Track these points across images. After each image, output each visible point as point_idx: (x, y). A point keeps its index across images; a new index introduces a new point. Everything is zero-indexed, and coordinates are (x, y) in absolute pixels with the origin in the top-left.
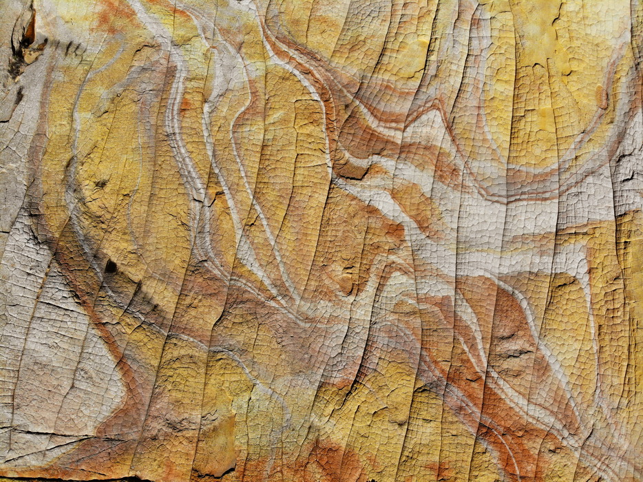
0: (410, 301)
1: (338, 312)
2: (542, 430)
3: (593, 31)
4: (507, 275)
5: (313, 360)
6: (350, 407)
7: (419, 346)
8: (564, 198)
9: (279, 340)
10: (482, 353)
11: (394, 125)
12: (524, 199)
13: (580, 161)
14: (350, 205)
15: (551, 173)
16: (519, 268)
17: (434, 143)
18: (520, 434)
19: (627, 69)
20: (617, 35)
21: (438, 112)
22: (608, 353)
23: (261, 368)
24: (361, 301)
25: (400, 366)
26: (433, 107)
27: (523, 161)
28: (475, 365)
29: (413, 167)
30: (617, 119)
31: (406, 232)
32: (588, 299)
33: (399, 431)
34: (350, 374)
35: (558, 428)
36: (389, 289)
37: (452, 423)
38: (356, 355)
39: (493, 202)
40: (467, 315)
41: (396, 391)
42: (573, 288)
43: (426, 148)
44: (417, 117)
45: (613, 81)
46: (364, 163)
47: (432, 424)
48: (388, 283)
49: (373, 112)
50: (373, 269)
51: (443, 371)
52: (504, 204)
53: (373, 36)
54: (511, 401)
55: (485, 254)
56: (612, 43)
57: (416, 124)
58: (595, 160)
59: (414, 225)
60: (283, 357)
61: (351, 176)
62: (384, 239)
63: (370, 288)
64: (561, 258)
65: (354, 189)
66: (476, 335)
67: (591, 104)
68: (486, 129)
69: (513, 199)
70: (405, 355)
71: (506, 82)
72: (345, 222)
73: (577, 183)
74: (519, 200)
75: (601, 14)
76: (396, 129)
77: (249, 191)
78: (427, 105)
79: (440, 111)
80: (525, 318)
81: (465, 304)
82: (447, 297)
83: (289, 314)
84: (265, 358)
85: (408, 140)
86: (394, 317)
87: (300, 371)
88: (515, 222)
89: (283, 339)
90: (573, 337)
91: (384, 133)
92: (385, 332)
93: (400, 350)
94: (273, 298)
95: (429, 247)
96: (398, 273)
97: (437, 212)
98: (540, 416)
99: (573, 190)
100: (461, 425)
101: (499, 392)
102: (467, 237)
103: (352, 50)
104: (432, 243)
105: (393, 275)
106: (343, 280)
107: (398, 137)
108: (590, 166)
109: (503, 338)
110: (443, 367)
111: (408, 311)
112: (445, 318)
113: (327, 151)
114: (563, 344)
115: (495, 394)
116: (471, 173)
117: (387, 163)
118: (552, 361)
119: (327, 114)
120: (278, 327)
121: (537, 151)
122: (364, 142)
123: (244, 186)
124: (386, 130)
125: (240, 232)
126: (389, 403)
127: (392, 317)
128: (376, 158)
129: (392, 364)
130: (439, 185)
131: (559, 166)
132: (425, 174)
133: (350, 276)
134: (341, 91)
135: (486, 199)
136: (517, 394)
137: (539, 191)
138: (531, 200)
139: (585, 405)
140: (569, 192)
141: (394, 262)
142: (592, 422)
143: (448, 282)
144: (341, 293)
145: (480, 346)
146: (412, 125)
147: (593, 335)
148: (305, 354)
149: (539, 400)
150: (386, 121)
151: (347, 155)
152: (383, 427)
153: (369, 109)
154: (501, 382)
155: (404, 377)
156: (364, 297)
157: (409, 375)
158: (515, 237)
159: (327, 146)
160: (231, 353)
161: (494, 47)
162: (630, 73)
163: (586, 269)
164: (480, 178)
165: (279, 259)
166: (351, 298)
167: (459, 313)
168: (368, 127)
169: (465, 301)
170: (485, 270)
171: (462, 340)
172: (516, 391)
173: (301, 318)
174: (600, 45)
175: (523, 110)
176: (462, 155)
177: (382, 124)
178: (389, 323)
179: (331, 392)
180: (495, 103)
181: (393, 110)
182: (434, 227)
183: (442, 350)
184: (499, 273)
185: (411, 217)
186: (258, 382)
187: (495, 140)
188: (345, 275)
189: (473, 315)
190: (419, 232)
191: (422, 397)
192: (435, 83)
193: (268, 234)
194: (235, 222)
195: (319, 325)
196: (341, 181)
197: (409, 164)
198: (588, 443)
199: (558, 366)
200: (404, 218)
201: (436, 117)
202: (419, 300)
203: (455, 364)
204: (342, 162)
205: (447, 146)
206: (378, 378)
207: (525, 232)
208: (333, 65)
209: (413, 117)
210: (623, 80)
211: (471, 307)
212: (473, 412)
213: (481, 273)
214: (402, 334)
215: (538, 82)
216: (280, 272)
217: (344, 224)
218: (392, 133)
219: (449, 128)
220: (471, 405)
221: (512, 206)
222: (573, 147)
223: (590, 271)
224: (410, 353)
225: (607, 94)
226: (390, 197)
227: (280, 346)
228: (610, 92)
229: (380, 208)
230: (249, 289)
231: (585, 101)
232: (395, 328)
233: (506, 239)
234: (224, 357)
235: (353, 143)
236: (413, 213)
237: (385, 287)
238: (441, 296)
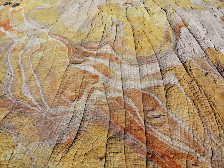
0: (103, 100)
1: (68, 109)
2: (184, 153)
4: (145, 89)
5: (53, 134)
6: (71, 153)
7: (108, 118)
8: (160, 61)
9: (35, 124)
10: (140, 118)
11: (93, 50)
12: (145, 64)
13: (162, 51)
15: (153, 55)
17: (108, 52)
18: (172, 156)
21: (108, 45)
23: (22, 137)
24: (79, 103)
25: (99, 127)
27: (142, 54)
28: (138, 123)
29: (101, 59)
31: (100, 78)
32: (183, 91)
33: (100, 163)
34: (72, 136)
35: (193, 152)
36: (93, 96)
37: (130, 153)
38: (76, 126)
39: (133, 66)
40: (130, 102)
41: (98, 140)
42: (175, 88)
43: (105, 54)
45: (168, 35)
46: (82, 60)
47: (119, 155)
48: (93, 94)
49: (85, 48)
50: (86, 90)
51: (121, 127)
52: (138, 67)
53: (85, 32)
54: (161, 138)
55: (133, 81)
57: (101, 48)
59: (104, 76)
60: (36, 132)
61: (77, 63)
62: (90, 80)
63: (84, 97)
64: (166, 79)
65: (77, 66)
66: (135, 110)
67: (161, 39)
68: (126, 47)
69: (140, 64)
70: (101, 122)
73: (164, 56)
74: (143, 64)
77: (32, 70)
78: (104, 44)
79: (109, 44)
80: (158, 102)
81: (128, 98)
82: (120, 97)
83: (42, 113)
84: (25, 132)
85: (99, 53)
86: (96, 107)
87: (45, 140)
88: (143, 71)
89: (37, 124)
90: (183, 107)
92: (91, 113)
93: (98, 120)
94: (35, 106)
96: (97, 91)
97: (112, 70)
98: (180, 146)
100: (136, 153)
101: (153, 134)
104: (111, 80)
105: (95, 91)
106: (71, 96)
107: (95, 53)
108: (167, 52)
109: (149, 111)
110: (122, 125)
111: (102, 104)
112: (120, 104)
113: (68, 58)
114: (180, 111)
115: (151, 135)
116: (123, 59)
117: (91, 58)
118: (177, 119)
119: (68, 50)
120: (35, 118)
121: (146, 50)
122: (82, 55)
123: (31, 69)
124: (91, 51)
125: (25, 84)
126: (94, 147)
127: (94, 107)
128: (87, 58)
129: (95, 126)
130: (112, 63)
131: (155, 53)
132: (106, 61)
133: (75, 94)
134: (74, 46)
135: (130, 65)
136: (163, 135)
137: (150, 61)
138: (148, 63)
140: (162, 59)
141: (95, 87)
142: (210, 148)
143: (119, 92)
144: (70, 101)
145: (139, 115)
147: (192, 105)
148: (49, 131)
149: (177, 137)
151: (76, 58)
152: (90, 162)
154: (153, 129)
155: (101, 132)
156: (81, 101)
157: (104, 131)
158: (145, 76)
160: (7, 129)
161: (125, 29)
162: (173, 32)
164: (126, 60)
165: (41, 91)
166: (75, 103)
167: (126, 102)
168: (84, 51)
170: (135, 86)
171: (129, 112)
172: (163, 133)
173: (49, 115)
174: (160, 28)
175: (138, 41)
176: (119, 54)
177: (89, 50)
178: (93, 109)
179: (61, 147)
180: (128, 41)
181: (92, 46)
182: (112, 75)
183: (120, 117)
184: (141, 88)
186: (19, 144)
187: (130, 50)
188: (72, 94)
189: (133, 102)
191: (112, 141)
192: (106, 38)
193: (38, 82)
194: (23, 80)
195: (58, 117)
196: (72, 65)
198: (213, 159)
199: (181, 121)
200: (99, 74)
202: (107, 100)
203: (128, 123)
204: (73, 60)
205: (113, 53)
206: (87, 134)
207: (148, 73)
208: (72, 40)
210: (171, 34)
211: (131, 99)
212: (142, 146)
213: (133, 87)
214: (100, 113)
215: (141, 34)
216: (40, 96)
217: (73, 76)
218: (93, 52)
219: (113, 48)
220: (140, 142)
221: (141, 67)
222: (158, 48)
223: (179, 81)
224: (104, 121)
226: (93, 67)
227: (35, 126)
228: (167, 37)
229: (89, 71)
230: (24, 103)
231: (159, 38)
232: (96, 111)
233: (141, 77)
234: (3, 131)
235: (78, 56)
236: (103, 72)
237: (91, 96)
238: (117, 97)
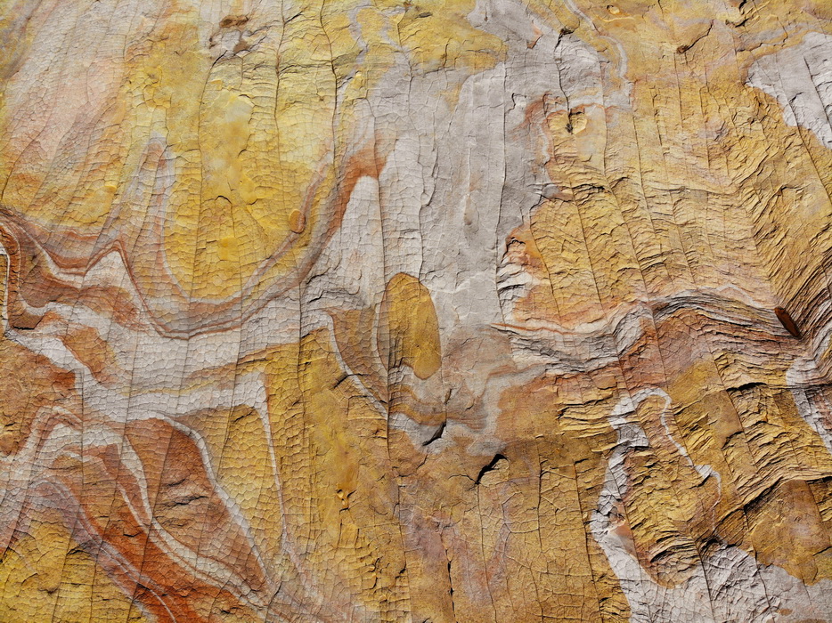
0: (73, 455)
2: (213, 587)
3: (290, 158)
4: (185, 416)
7: (76, 503)
8: (245, 327)
10: (146, 504)
11: (74, 270)
12: (205, 332)
13: (262, 288)
14: (18, 356)
15: (234, 302)
16: (198, 406)
17: (113, 284)
18: (186, 593)
19: (328, 191)
20: (317, 159)
21: (118, 253)
22: (291, 488)
24: (20, 460)
25: (52, 526)
26: (114, 248)
27: (204, 293)
28: (136, 517)
29: (90, 311)
30: (313, 241)
31: (77, 380)
32: (268, 429)
33: (49, 600)
35: (235, 583)
36: (50, 444)
37: (103, 585)
38: (11, 519)
39: (172, 339)
40: (132, 462)
41: (47, 555)
42: (250, 420)
43: (105, 290)
44: (98, 260)
45: (310, 203)
46: (40, 312)
47: (81, 589)
48: (49, 438)
49: (56, 259)
50: (35, 424)
51: (99, 528)
52: (185, 339)
53: (66, 187)
54: (176, 555)
55: (158, 395)
56: (312, 167)
57: (96, 267)
58: (280, 284)
59: (87, 371)
61: (24, 326)
62: (50, 390)
63: (30, 445)
64: (240, 389)
65: (23, 339)
66: (140, 484)
67: (279, 230)
68: (166, 265)
69: (193, 333)
70: (58, 515)
71: (188, 217)
72: (10, 375)
73: (259, 309)
74: (200, 333)
75: (298, 139)
76: (75, 274)
78: (107, 248)
79: (120, 252)
80: (201, 460)
81: (131, 451)
82: (113, 447)
85: (88, 284)
86: (52, 474)
88: (195, 356)
90: (252, 475)
91: (64, 279)
92: (41, 491)
93: (54, 509)
95: (98, 394)
96: (61, 426)
97: (111, 355)
98: (212, 570)
99: (255, 317)
100: (114, 587)
101: (161, 546)
102: (141, 378)
103: (45, 202)
104: (103, 388)
105: (56, 428)
106: (4, 439)
107: (78, 282)
108: (275, 290)
109: (172, 485)
110: (100, 524)
111: (68, 466)
112: (108, 469)
113: (5, 304)
114: (242, 484)
115: (156, 548)
116: (149, 311)
117: (63, 309)
118: (230, 505)
119: (11, 266)
121: (218, 282)
122: (43, 290)
124: (67, 276)
126: (39, 569)
127: (49, 474)
128: (51, 305)
129: (44, 525)
130: (116, 327)
131: (242, 294)
132: (101, 317)
133: (11, 433)
134: (32, 243)
135: (164, 337)
136: (183, 547)
137: (221, 321)
138: (212, 331)
139: (270, 554)
140: (251, 318)
141: (58, 414)
142: (280, 574)
143: (116, 429)
144: (1, 454)
145: (144, 497)
146: (92, 269)
147: (275, 470)
149: (212, 551)
150: (67, 267)
151: (25, 305)
152: (32, 597)
153: (52, 257)
154: (164, 535)
155: (56, 539)
156: (23, 455)
157: (62, 536)
158: (195, 373)
159: (6, 298)
161: (177, 185)
162: (331, 194)
163: (265, 398)
164: (157, 315)
166: (10, 458)
167: (124, 462)
168: (50, 276)
169: (131, 447)
170: (158, 412)
171: (123, 491)
172: (182, 544)
174: (298, 171)
175: (204, 243)
176: (140, 294)
177: (62, 270)
178: (46, 481)
180: (176, 238)
181: (74, 256)
182: (108, 372)
183: (100, 505)
184: (177, 414)
185: (84, 363)
187: (176, 275)
188: (6, 433)
189: (139, 462)
190: (91, 378)
191: (73, 559)
192: (117, 226)
196: (13, 332)
197: (86, 308)
198: (275, 600)
199: (237, 510)
200: (78, 365)
201: (115, 258)
202: (82, 453)
203: (114, 519)
204: (19, 313)
205: (128, 286)
206: (29, 542)
207: (205, 366)
208: (27, 219)
209: (95, 260)
210: (323, 202)
211: (137, 453)
212: (130, 572)
213: (153, 415)
214: (59, 492)
215: (219, 214)
217: (9, 378)
218: (72, 278)
219: (129, 269)
220: (127, 563)
221: (193, 341)
222: (256, 273)
223: (268, 400)
224: (66, 512)
225: (305, 218)
226: (62, 344)
228: (308, 216)
229: (50, 356)
231: (273, 227)
232: (52, 486)
233: (185, 377)
235: (33, 292)
236: (87, 359)
237: (46, 442)
238: (105, 445)
